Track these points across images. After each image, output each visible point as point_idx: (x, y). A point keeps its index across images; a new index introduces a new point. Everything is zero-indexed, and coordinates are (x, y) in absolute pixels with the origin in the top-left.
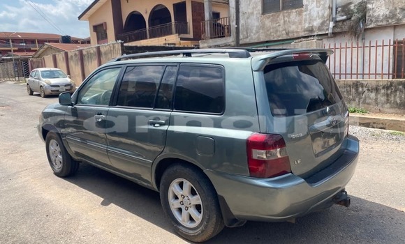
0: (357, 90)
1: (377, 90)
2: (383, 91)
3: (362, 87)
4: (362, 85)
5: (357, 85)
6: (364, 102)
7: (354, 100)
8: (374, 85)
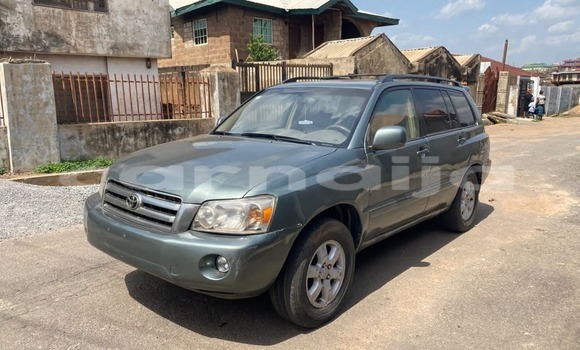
0: (113, 136)
1: (135, 133)
2: (141, 135)
3: (119, 132)
4: (119, 129)
5: (113, 130)
6: (124, 151)
7: (112, 149)
8: (131, 127)
